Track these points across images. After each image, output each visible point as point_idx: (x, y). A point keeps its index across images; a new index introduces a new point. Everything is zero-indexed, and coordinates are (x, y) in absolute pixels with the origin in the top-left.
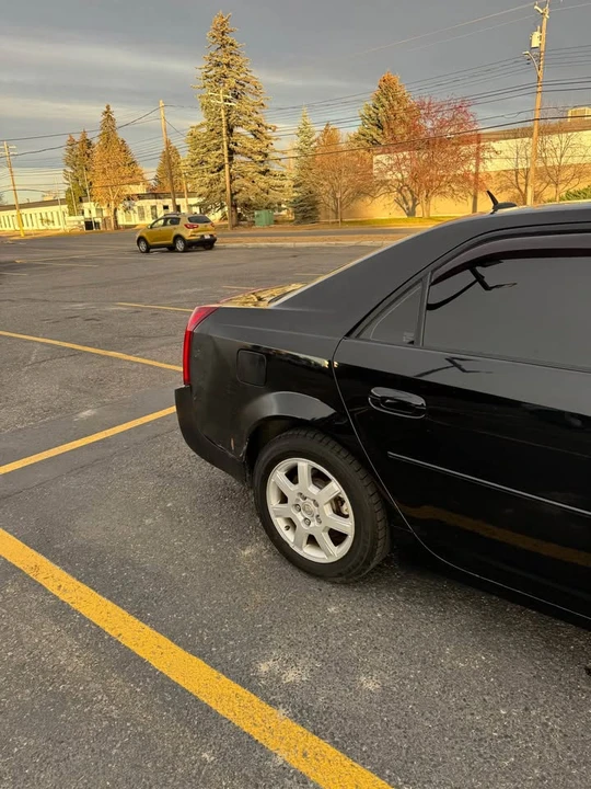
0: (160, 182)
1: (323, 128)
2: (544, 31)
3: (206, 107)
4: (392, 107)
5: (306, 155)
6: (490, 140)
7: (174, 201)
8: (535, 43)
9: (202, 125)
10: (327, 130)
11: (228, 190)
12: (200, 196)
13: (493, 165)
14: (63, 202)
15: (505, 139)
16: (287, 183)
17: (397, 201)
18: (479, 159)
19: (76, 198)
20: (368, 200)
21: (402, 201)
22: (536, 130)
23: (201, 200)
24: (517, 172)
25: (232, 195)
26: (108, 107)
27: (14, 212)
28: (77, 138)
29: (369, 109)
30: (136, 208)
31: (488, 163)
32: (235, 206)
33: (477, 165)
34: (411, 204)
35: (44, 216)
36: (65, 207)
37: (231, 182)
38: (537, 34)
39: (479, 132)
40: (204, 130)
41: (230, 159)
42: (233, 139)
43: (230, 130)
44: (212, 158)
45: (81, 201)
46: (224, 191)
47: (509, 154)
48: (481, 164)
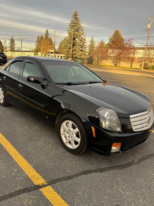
0: (59, 50)
1: (101, 41)
2: (151, 24)
3: (69, 33)
4: (117, 38)
5: (91, 48)
6: (137, 49)
7: (55, 55)
8: (148, 27)
9: (68, 37)
10: (102, 42)
11: (71, 54)
12: (65, 54)
13: (137, 56)
14: (33, 52)
15: (141, 49)
16: (87, 54)
17: (113, 62)
18: (134, 54)
19: (37, 51)
20: (106, 60)
21: (114, 62)
22: (146, 48)
23: (65, 55)
24: (143, 58)
25: (72, 55)
26: (47, 30)
27: (21, 53)
28: (40, 36)
29: (111, 38)
30: (51, 56)
31: (136, 55)
32: (73, 58)
33: (133, 55)
34: (116, 63)
35: (28, 54)
36: (33, 53)
37: (72, 52)
38: (149, 25)
39: (135, 47)
40: (68, 38)
41: (73, 46)
42: (74, 41)
43: (74, 39)
44: (69, 45)
45: (38, 52)
46: (70, 54)
47: (141, 53)
48: (134, 55)
